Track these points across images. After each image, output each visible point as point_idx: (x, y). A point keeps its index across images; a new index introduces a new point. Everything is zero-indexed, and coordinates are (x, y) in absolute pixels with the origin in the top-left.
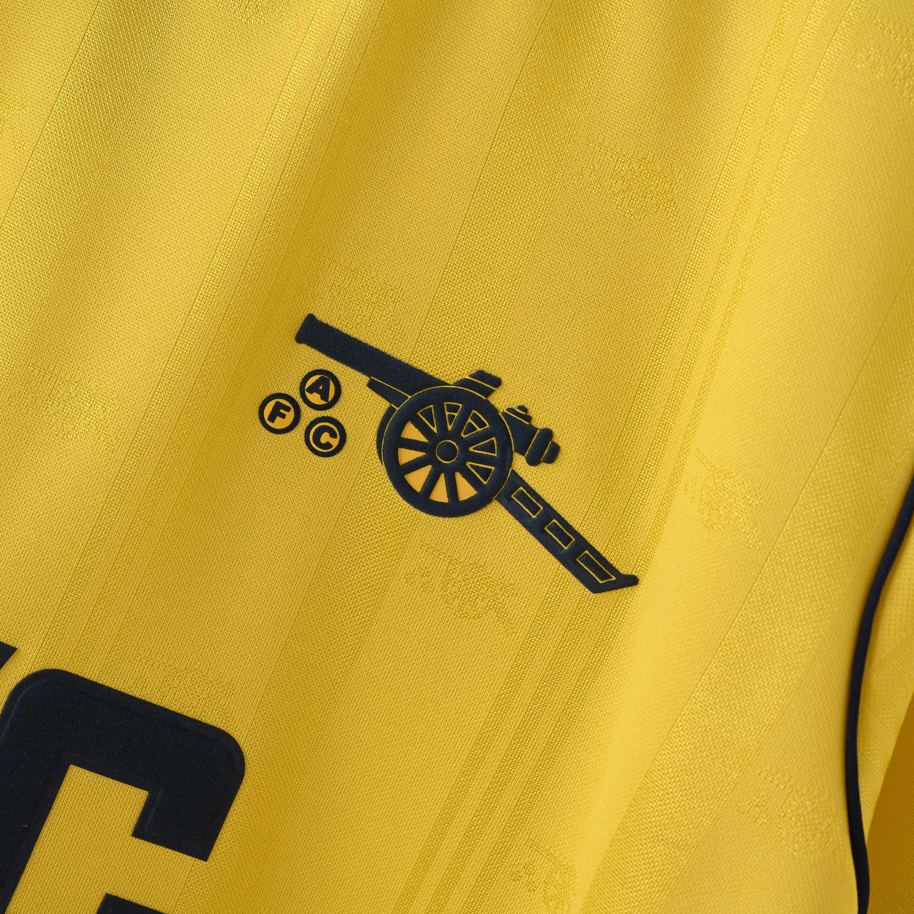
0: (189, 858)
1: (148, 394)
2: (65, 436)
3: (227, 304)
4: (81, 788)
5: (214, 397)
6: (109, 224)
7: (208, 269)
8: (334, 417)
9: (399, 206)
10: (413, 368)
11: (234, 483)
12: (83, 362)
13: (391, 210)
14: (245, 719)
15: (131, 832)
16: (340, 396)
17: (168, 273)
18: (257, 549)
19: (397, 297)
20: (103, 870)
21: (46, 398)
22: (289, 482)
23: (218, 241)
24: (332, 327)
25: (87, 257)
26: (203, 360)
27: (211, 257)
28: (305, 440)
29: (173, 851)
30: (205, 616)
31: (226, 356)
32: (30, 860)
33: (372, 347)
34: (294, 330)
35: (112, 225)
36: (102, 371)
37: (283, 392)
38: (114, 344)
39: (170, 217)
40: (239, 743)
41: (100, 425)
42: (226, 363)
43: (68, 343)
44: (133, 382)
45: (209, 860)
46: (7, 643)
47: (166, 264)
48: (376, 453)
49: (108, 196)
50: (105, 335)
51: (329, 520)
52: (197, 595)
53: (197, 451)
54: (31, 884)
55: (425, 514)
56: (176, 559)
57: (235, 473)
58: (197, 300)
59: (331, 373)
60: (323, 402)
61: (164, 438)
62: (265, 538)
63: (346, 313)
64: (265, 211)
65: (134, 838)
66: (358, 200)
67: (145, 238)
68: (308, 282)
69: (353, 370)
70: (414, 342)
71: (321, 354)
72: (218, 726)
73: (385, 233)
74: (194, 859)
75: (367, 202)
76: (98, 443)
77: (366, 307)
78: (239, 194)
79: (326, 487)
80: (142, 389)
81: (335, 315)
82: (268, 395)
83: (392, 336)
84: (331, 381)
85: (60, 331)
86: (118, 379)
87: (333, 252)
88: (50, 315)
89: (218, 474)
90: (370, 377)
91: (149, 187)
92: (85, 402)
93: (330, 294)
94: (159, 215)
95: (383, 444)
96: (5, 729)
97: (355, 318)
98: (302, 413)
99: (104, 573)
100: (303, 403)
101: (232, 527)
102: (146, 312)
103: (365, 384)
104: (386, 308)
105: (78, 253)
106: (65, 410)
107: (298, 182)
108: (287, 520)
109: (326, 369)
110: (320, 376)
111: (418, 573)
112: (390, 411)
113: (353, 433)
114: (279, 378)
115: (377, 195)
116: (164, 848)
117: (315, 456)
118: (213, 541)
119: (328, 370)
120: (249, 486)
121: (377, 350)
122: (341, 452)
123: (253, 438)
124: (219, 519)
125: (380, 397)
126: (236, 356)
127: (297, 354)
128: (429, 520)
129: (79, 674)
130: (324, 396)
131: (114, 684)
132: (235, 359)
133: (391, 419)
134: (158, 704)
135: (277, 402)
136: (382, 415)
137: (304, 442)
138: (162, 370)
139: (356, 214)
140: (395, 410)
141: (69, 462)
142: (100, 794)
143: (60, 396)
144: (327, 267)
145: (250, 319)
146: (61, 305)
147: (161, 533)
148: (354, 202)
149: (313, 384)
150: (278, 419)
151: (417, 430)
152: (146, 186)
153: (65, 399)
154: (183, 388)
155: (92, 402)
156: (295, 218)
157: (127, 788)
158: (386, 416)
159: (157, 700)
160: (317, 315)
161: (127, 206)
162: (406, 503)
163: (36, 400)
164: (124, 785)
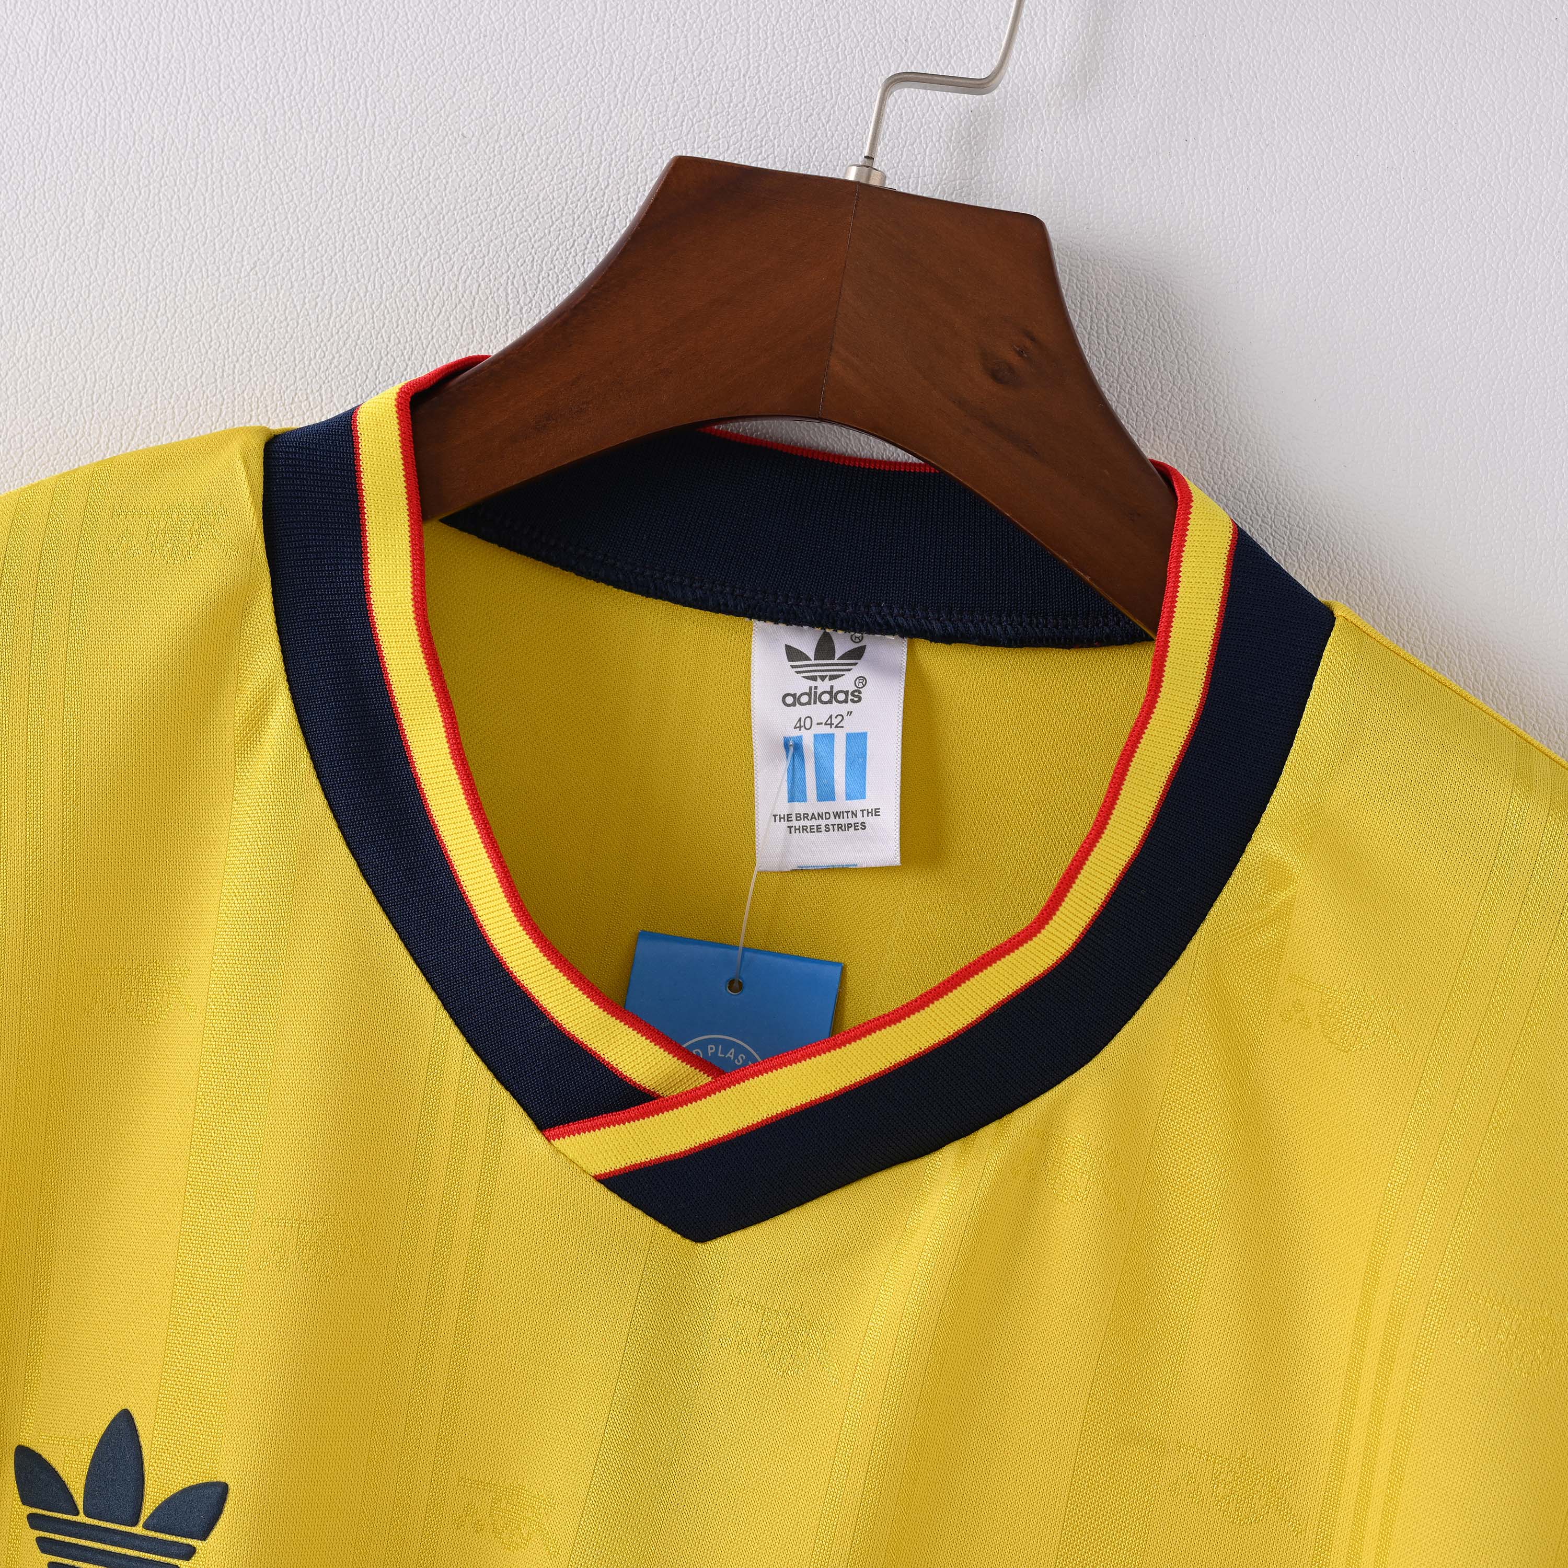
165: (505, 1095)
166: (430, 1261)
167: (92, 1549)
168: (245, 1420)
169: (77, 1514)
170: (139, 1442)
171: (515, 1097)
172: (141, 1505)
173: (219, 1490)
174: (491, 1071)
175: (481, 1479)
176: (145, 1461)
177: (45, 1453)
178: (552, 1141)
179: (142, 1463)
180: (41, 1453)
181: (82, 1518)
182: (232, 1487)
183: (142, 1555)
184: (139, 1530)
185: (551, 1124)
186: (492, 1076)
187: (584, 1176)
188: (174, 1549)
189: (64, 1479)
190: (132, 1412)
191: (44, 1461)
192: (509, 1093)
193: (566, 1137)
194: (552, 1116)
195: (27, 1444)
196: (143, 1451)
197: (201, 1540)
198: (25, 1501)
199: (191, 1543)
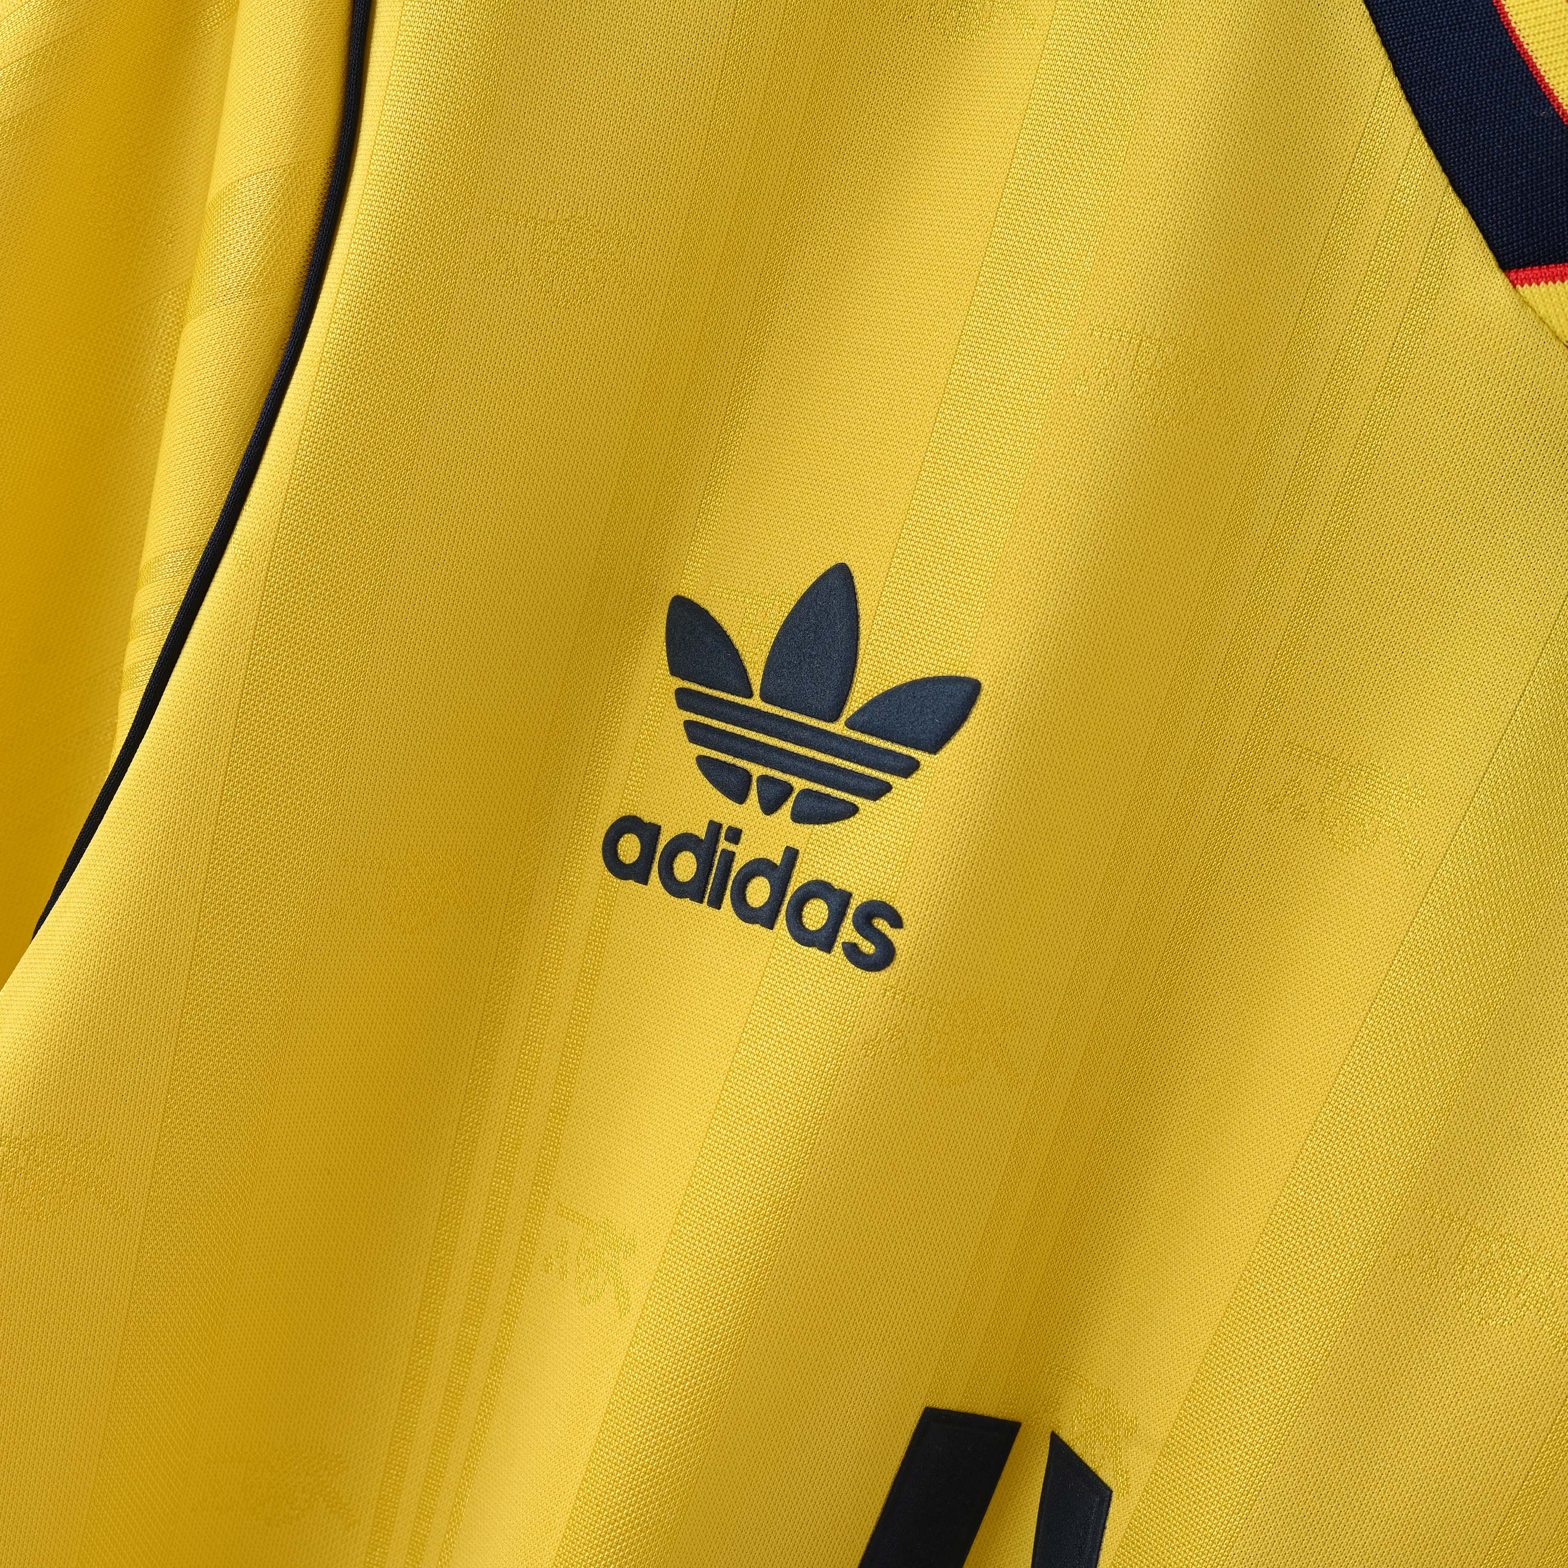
165: (1461, 211)
166: (1305, 432)
167: (765, 745)
168: (1019, 599)
169: (750, 695)
170: (857, 609)
171: (1473, 217)
172: (847, 695)
173: (968, 688)
174: (1447, 174)
175: (1317, 748)
176: (861, 636)
177: (716, 609)
178: (1519, 287)
179: (857, 639)
180: (708, 608)
181: (756, 702)
182: (986, 687)
183: (838, 762)
184: (838, 728)
185: (1519, 263)
186: (1446, 181)
187: (1557, 343)
188: (889, 761)
189: (738, 646)
190: (852, 569)
191: (712, 619)
192: (1466, 210)
193: (1542, 284)
194: (1523, 252)
195: (688, 595)
196: (861, 622)
197: (930, 753)
198: (676, 669)
199: (913, 755)
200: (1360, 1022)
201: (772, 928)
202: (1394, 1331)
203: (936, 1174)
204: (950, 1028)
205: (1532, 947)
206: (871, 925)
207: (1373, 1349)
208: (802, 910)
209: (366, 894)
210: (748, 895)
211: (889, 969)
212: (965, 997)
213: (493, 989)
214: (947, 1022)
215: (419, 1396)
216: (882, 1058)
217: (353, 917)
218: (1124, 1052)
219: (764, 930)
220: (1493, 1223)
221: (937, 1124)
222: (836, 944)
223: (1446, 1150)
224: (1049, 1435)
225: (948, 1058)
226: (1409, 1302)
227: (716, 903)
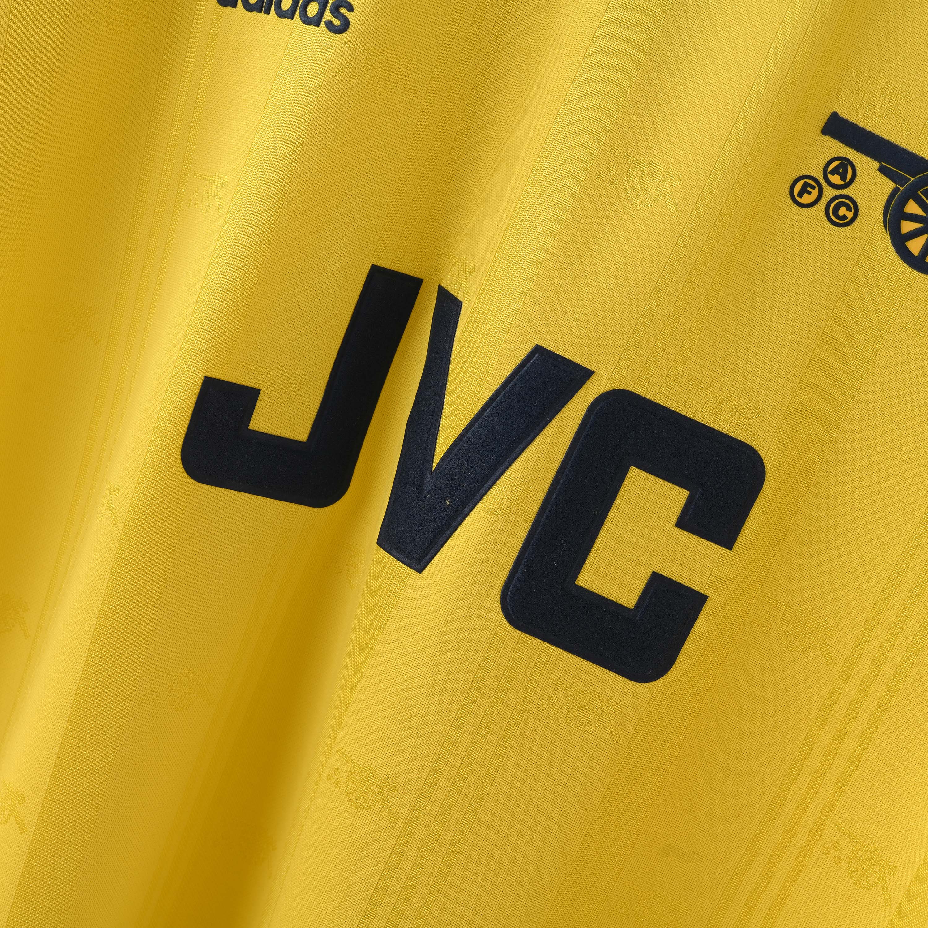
0: (717, 547)
1: (707, 171)
2: (639, 205)
3: (773, 101)
4: (638, 485)
5: (758, 176)
6: (677, 38)
7: (759, 73)
8: (850, 195)
9: (910, 25)
10: (917, 155)
11: (767, 246)
12: (654, 147)
13: (904, 28)
14: (767, 437)
15: (674, 523)
16: (855, 178)
17: (725, 76)
18: (783, 300)
19: (906, 98)
20: (652, 552)
21: (624, 175)
22: (811, 246)
23: (768, 50)
24: (851, 122)
25: (659, 65)
26: (751, 145)
27: (761, 63)
28: (825, 213)
29: (706, 541)
30: (740, 352)
31: (770, 142)
32: (597, 540)
33: (884, 139)
34: (820, 125)
35: (680, 39)
36: (669, 154)
37: (809, 174)
38: (680, 133)
39: (728, 33)
40: (761, 456)
41: (667, 196)
42: (769, 148)
43: (643, 132)
44: (695, 163)
45: (733, 550)
46: (588, 368)
47: (723, 69)
48: (882, 224)
49: (677, 16)
50: (672, 126)
51: (841, 278)
52: (735, 335)
53: (742, 218)
54: (596, 560)
55: (920, 274)
56: (720, 306)
57: (769, 238)
58: (749, 98)
59: (849, 160)
60: (842, 183)
61: (718, 207)
62: (790, 291)
63: (863, 111)
64: (806, 27)
65: (676, 528)
66: (877, 20)
67: (707, 50)
68: (834, 86)
69: (867, 158)
70: (918, 135)
71: (841, 145)
72: (746, 442)
73: (898, 47)
74: (721, 548)
75: (885, 21)
76: (665, 211)
77: (880, 106)
78: (786, 13)
79: (840, 251)
80: (702, 167)
81: (855, 113)
82: (798, 176)
83: (900, 129)
84: (849, 166)
85: (636, 122)
86: (682, 160)
87: (855, 62)
88: (629, 110)
89: (756, 238)
90: (880, 163)
91: (710, 9)
92: (655, 179)
93: (851, 96)
94: (718, 31)
95: (888, 217)
96: (584, 434)
97: (870, 115)
98: (823, 192)
99: (665, 314)
100: (825, 184)
101: (764, 282)
102: (707, 107)
103: (876, 168)
104: (897, 107)
105: (653, 61)
106: (639, 185)
107: (834, 4)
108: (808, 277)
109: (844, 156)
110: (840, 161)
111: (912, 322)
112: (896, 190)
113: (864, 208)
114: (807, 163)
115: (892, 16)
116: (699, 538)
117: (832, 226)
118: (749, 292)
119: (847, 157)
120: (779, 249)
121: (888, 141)
122: (854, 224)
123: (784, 210)
124: (754, 275)
125: (888, 179)
126: (777, 143)
127: (822, 144)
128: (924, 279)
129: (641, 395)
130: (843, 178)
131: (667, 404)
132: (776, 145)
133: (896, 197)
134: (700, 422)
135: (805, 182)
136: (889, 194)
137: (824, 214)
138: (719, 153)
139: (875, 31)
140: (900, 189)
141: (641, 226)
142: (652, 491)
143: (635, 173)
144: (850, 74)
145: (789, 113)
146: (638, 102)
147: (710, 283)
148: (874, 22)
149: (835, 167)
150: (806, 195)
151: (917, 206)
152: (708, 8)
153: (639, 176)
154: (735, 167)
155: (660, 178)
156: (829, 33)
157: (673, 487)
158: (892, 194)
159: (700, 418)
160: (839, 113)
161: (692, 24)
162: (905, 265)
163: (616, 177)
164: (671, 485)
200: (581, 60)
201: (292, 19)
202: (595, 210)
203: (373, 141)
204: (378, 64)
205: (665, 19)
206: (339, 11)
207: (585, 220)
208: (307, 8)
209: (95, 9)
210: (282, 5)
211: (347, 32)
212: (385, 48)
213: (163, 67)
214: (377, 60)
215: (129, 276)
216: (344, 77)
217: (88, 20)
218: (471, 87)
219: (289, 20)
220: (644, 157)
221: (373, 114)
222: (322, 22)
223: (621, 120)
224: (437, 287)
225: (377, 79)
226: (602, 196)
227: (268, 12)
